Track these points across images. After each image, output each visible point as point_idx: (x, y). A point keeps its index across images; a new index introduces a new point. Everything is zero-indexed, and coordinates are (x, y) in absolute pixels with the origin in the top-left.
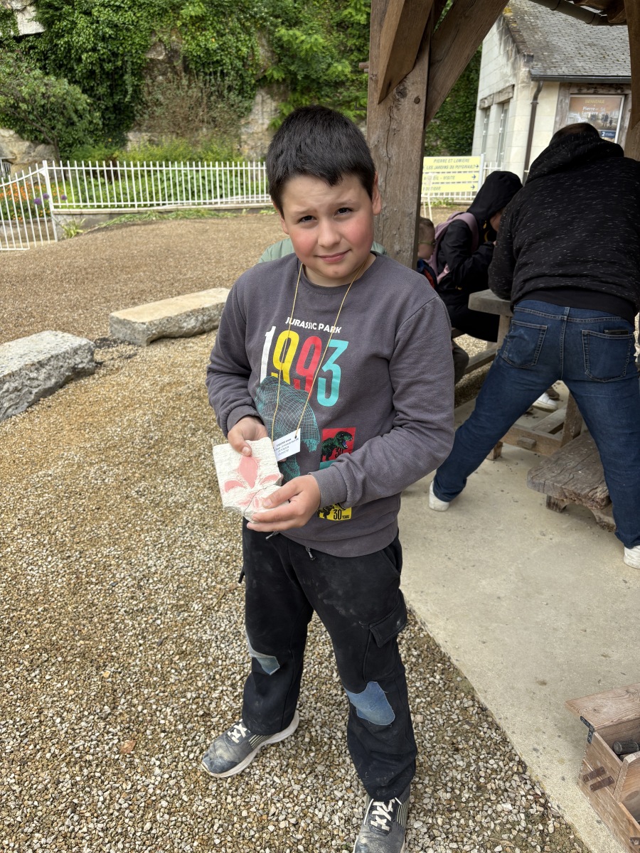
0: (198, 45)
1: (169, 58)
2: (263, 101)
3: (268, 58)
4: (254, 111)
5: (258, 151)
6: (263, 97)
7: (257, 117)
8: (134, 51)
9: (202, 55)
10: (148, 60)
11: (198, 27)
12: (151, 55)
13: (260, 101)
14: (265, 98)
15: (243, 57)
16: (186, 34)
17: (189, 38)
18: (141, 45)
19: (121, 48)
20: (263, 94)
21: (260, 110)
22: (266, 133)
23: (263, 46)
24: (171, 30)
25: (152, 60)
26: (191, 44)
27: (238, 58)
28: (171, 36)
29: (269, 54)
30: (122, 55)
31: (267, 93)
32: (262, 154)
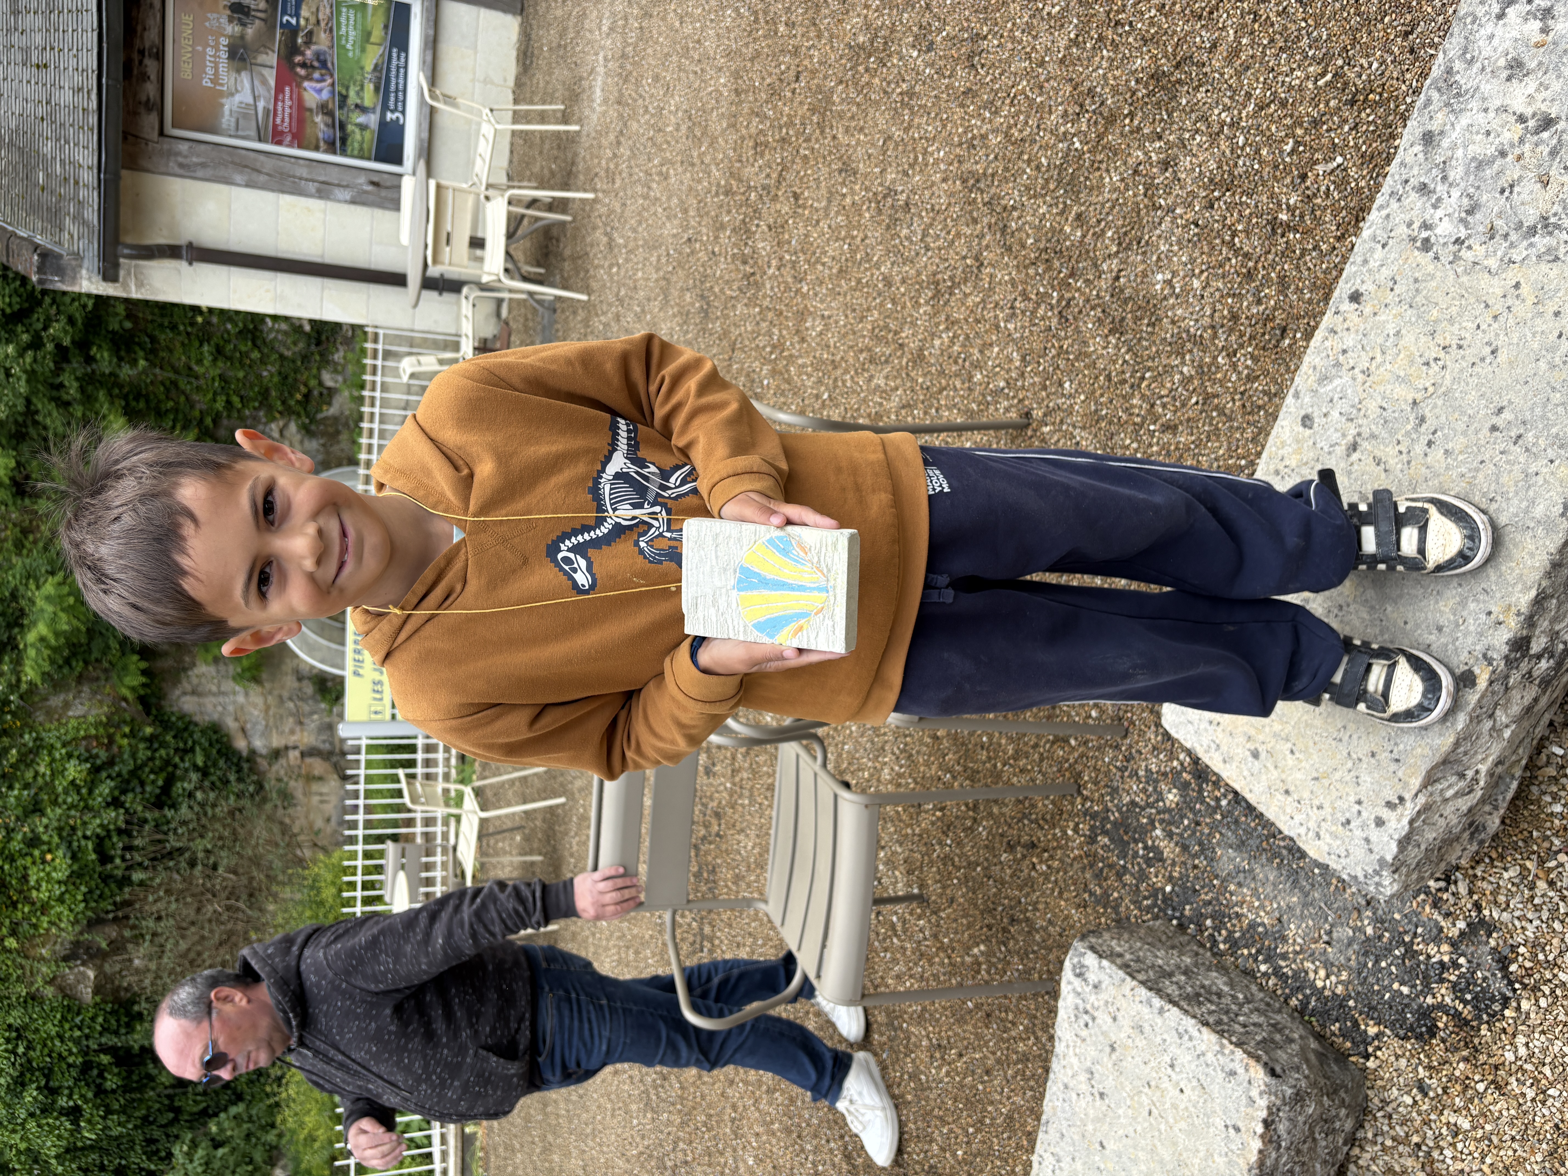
0: (61, 900)
1: (92, 957)
2: (194, 693)
3: (94, 693)
4: (216, 717)
5: (306, 708)
6: (185, 693)
7: (231, 708)
8: (77, 1033)
9: (83, 889)
10: (98, 999)
11: (21, 892)
12: (86, 993)
13: (195, 699)
14: (188, 687)
15: (90, 772)
16: (35, 926)
17: (45, 919)
18: (64, 1018)
19: (71, 1060)
20: (177, 692)
21: (213, 699)
22: (268, 685)
23: (67, 705)
24: (26, 957)
25: (97, 991)
26: (59, 916)
27: (92, 786)
28: (42, 959)
29: (86, 689)
30: (86, 1054)
31: (176, 682)
32: (313, 697)
